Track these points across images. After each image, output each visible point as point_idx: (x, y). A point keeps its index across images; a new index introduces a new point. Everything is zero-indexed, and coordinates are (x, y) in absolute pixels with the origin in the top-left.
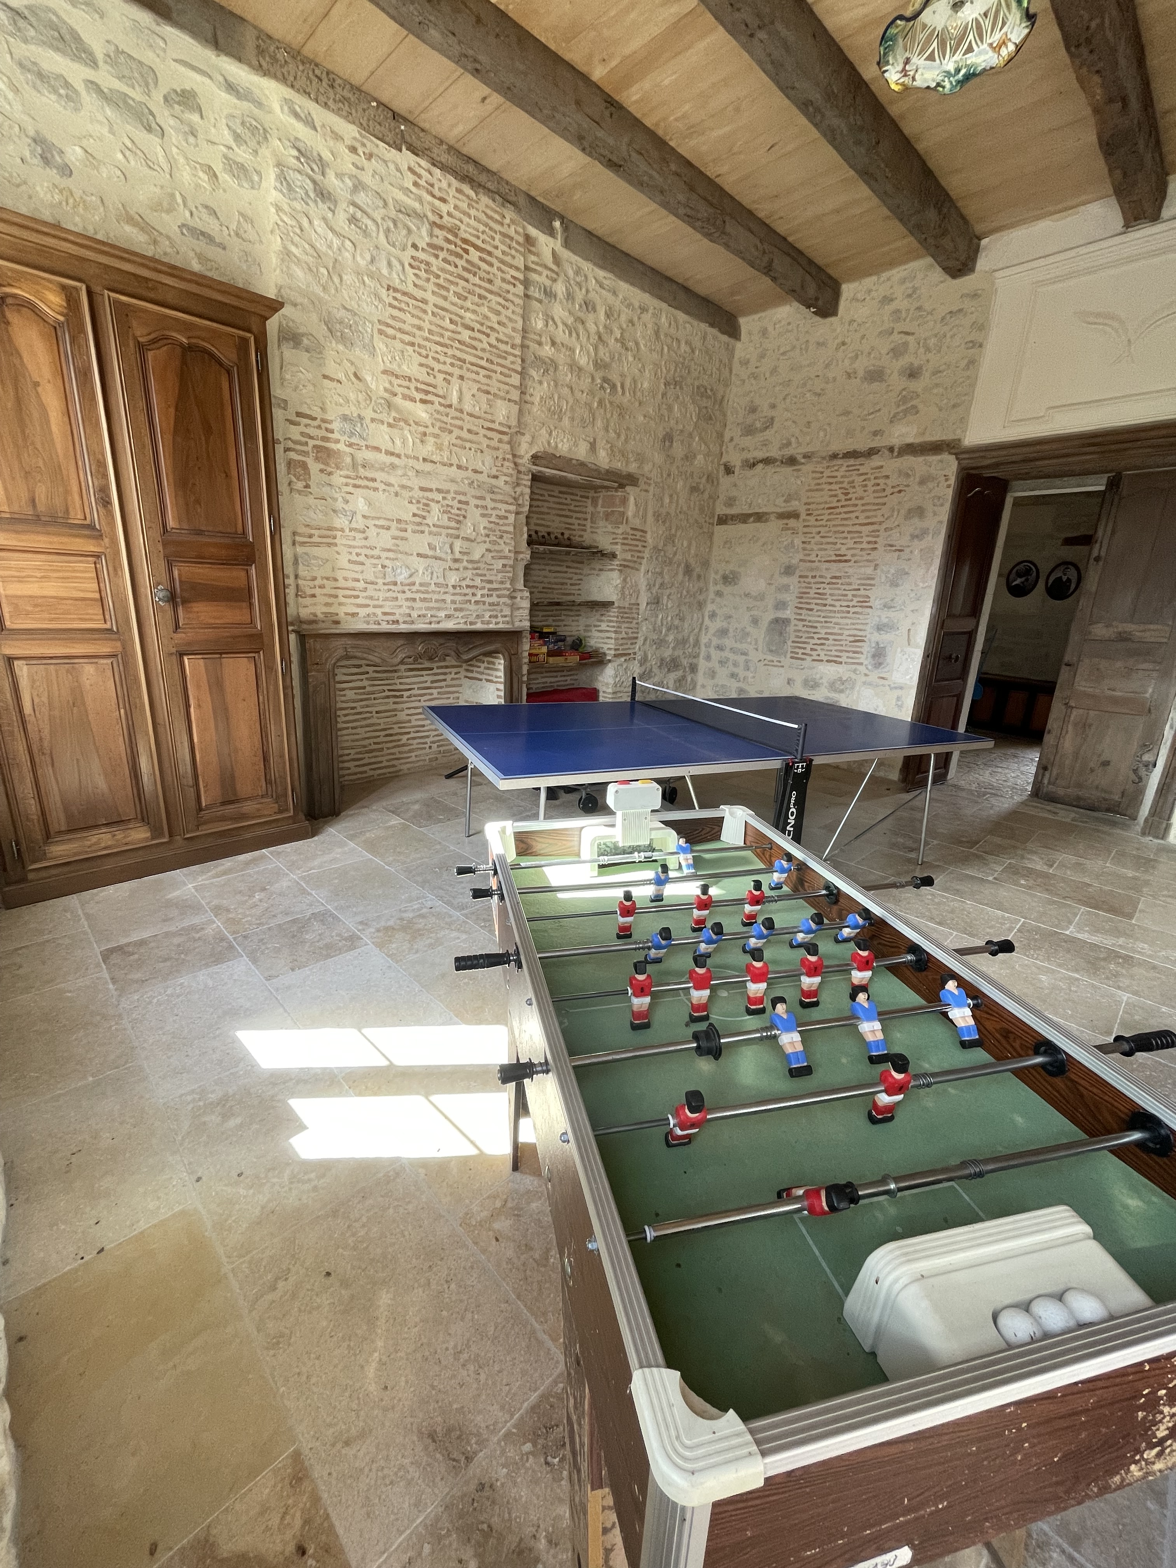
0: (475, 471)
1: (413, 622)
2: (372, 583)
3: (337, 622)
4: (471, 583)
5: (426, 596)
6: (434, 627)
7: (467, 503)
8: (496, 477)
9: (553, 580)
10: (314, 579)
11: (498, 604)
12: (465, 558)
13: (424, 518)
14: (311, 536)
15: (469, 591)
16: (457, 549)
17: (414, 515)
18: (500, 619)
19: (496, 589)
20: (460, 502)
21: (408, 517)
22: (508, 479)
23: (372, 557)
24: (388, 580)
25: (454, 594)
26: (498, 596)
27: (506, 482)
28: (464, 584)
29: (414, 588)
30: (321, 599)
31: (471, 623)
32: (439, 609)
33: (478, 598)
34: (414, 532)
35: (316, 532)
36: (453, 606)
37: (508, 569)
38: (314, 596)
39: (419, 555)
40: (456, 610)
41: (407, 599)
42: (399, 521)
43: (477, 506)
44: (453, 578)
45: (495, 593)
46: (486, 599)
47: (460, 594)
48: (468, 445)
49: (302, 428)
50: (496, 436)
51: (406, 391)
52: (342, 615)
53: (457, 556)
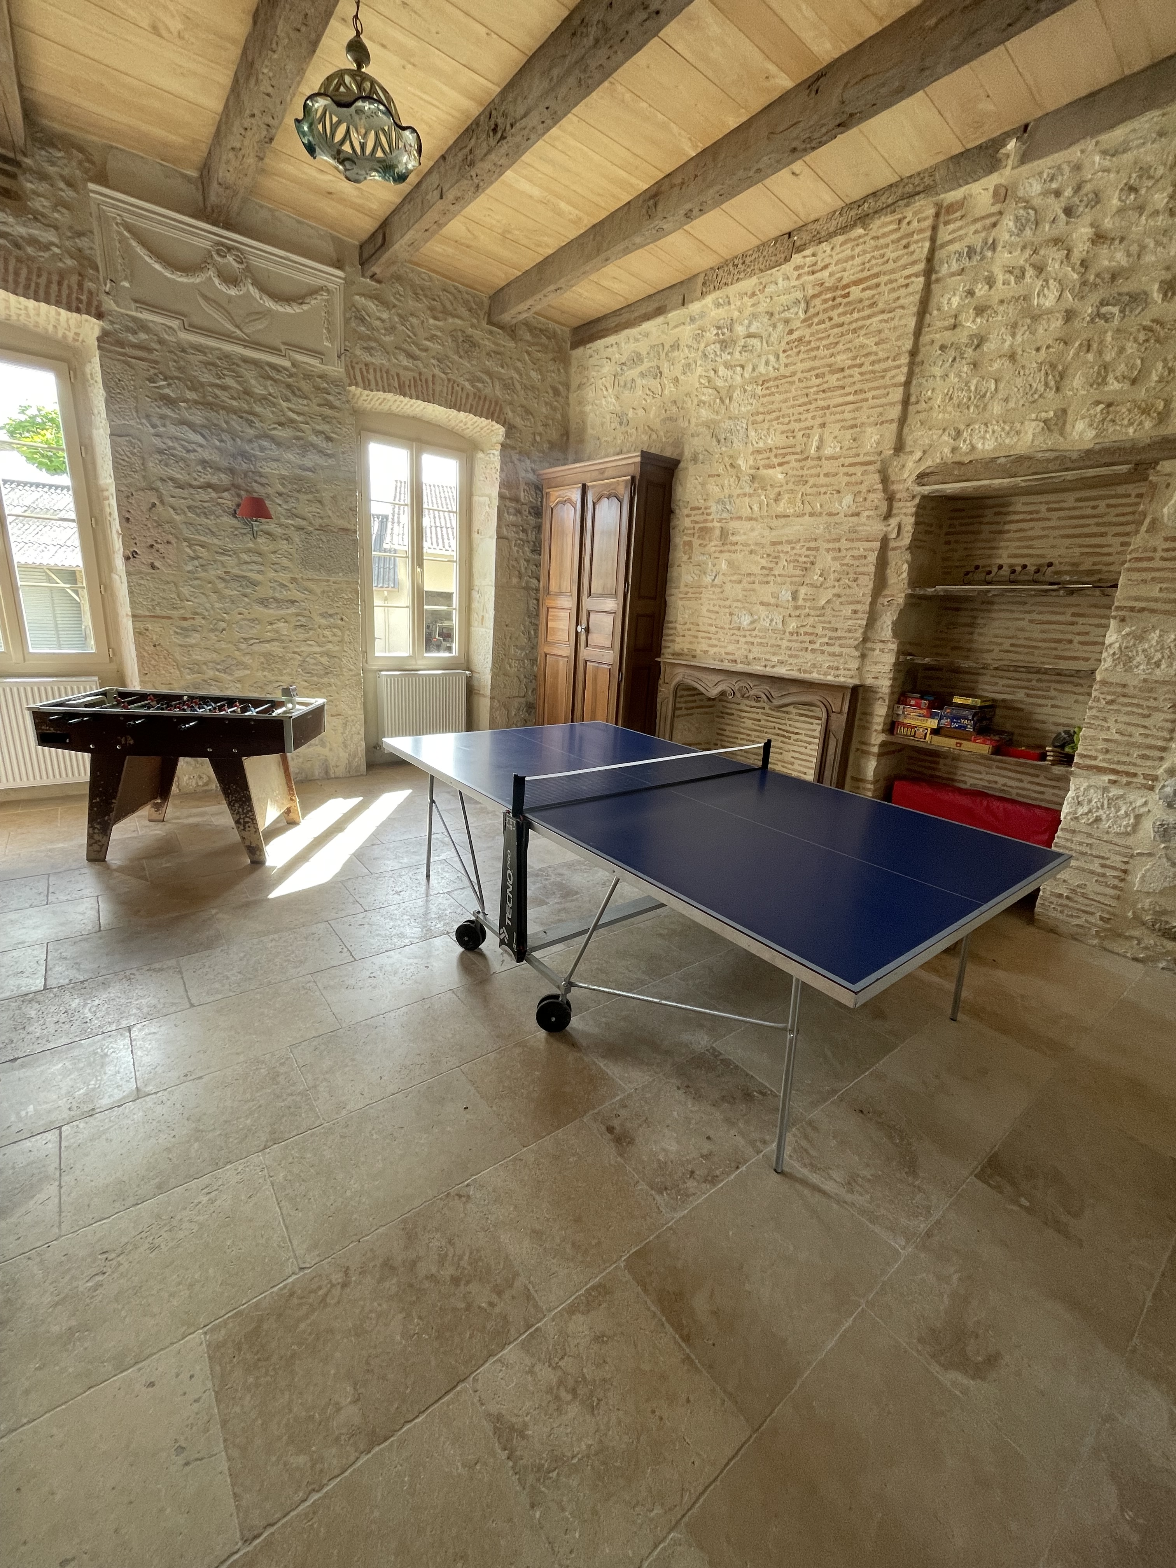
0: (830, 514)
1: (749, 664)
2: (722, 628)
3: (694, 657)
4: (810, 630)
5: (763, 641)
6: (769, 671)
7: (817, 549)
8: (857, 514)
9: (1036, 635)
10: (685, 624)
11: (840, 655)
12: (808, 604)
13: (771, 569)
14: (687, 593)
15: (807, 638)
16: (801, 595)
17: (763, 568)
18: (842, 672)
19: (839, 638)
20: (808, 549)
21: (756, 570)
22: (871, 513)
23: (725, 607)
24: (733, 625)
25: (790, 641)
26: (840, 646)
27: (868, 517)
28: (802, 630)
29: (754, 633)
30: (688, 639)
31: (805, 672)
32: (774, 654)
33: (817, 646)
34: (760, 583)
35: (691, 590)
36: (789, 652)
37: (860, 615)
38: (684, 636)
39: (762, 604)
40: (790, 656)
41: (746, 642)
42: (750, 575)
43: (828, 550)
44: (793, 625)
45: (838, 642)
46: (825, 648)
47: (796, 641)
48: (823, 490)
49: (692, 518)
50: (859, 470)
51: (767, 462)
52: (698, 652)
53: (800, 602)
